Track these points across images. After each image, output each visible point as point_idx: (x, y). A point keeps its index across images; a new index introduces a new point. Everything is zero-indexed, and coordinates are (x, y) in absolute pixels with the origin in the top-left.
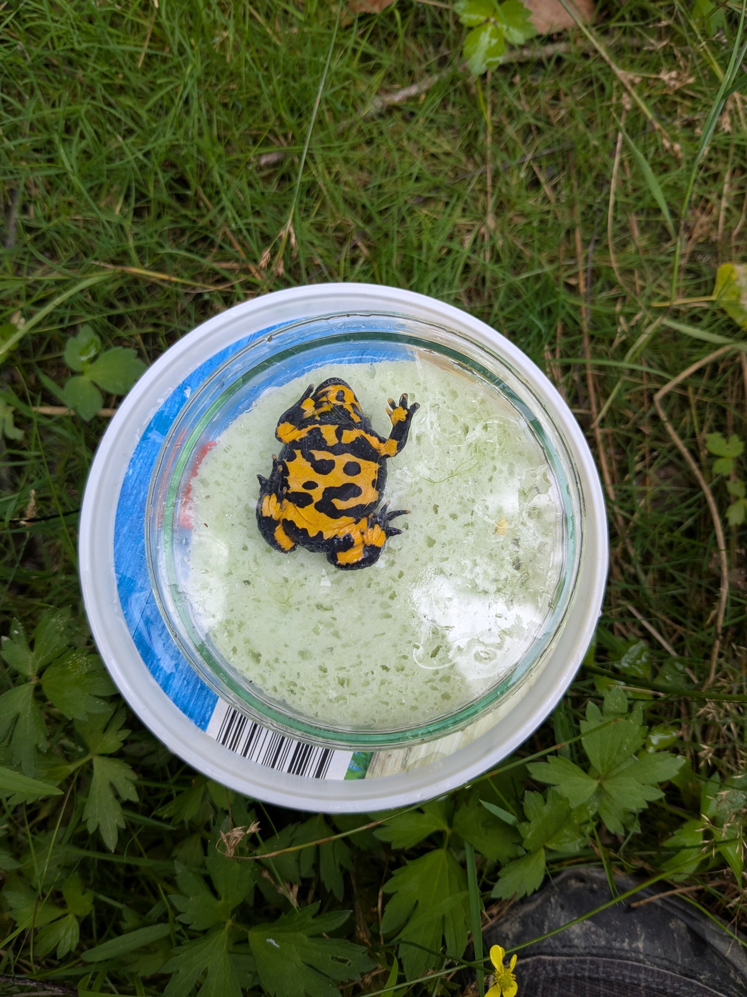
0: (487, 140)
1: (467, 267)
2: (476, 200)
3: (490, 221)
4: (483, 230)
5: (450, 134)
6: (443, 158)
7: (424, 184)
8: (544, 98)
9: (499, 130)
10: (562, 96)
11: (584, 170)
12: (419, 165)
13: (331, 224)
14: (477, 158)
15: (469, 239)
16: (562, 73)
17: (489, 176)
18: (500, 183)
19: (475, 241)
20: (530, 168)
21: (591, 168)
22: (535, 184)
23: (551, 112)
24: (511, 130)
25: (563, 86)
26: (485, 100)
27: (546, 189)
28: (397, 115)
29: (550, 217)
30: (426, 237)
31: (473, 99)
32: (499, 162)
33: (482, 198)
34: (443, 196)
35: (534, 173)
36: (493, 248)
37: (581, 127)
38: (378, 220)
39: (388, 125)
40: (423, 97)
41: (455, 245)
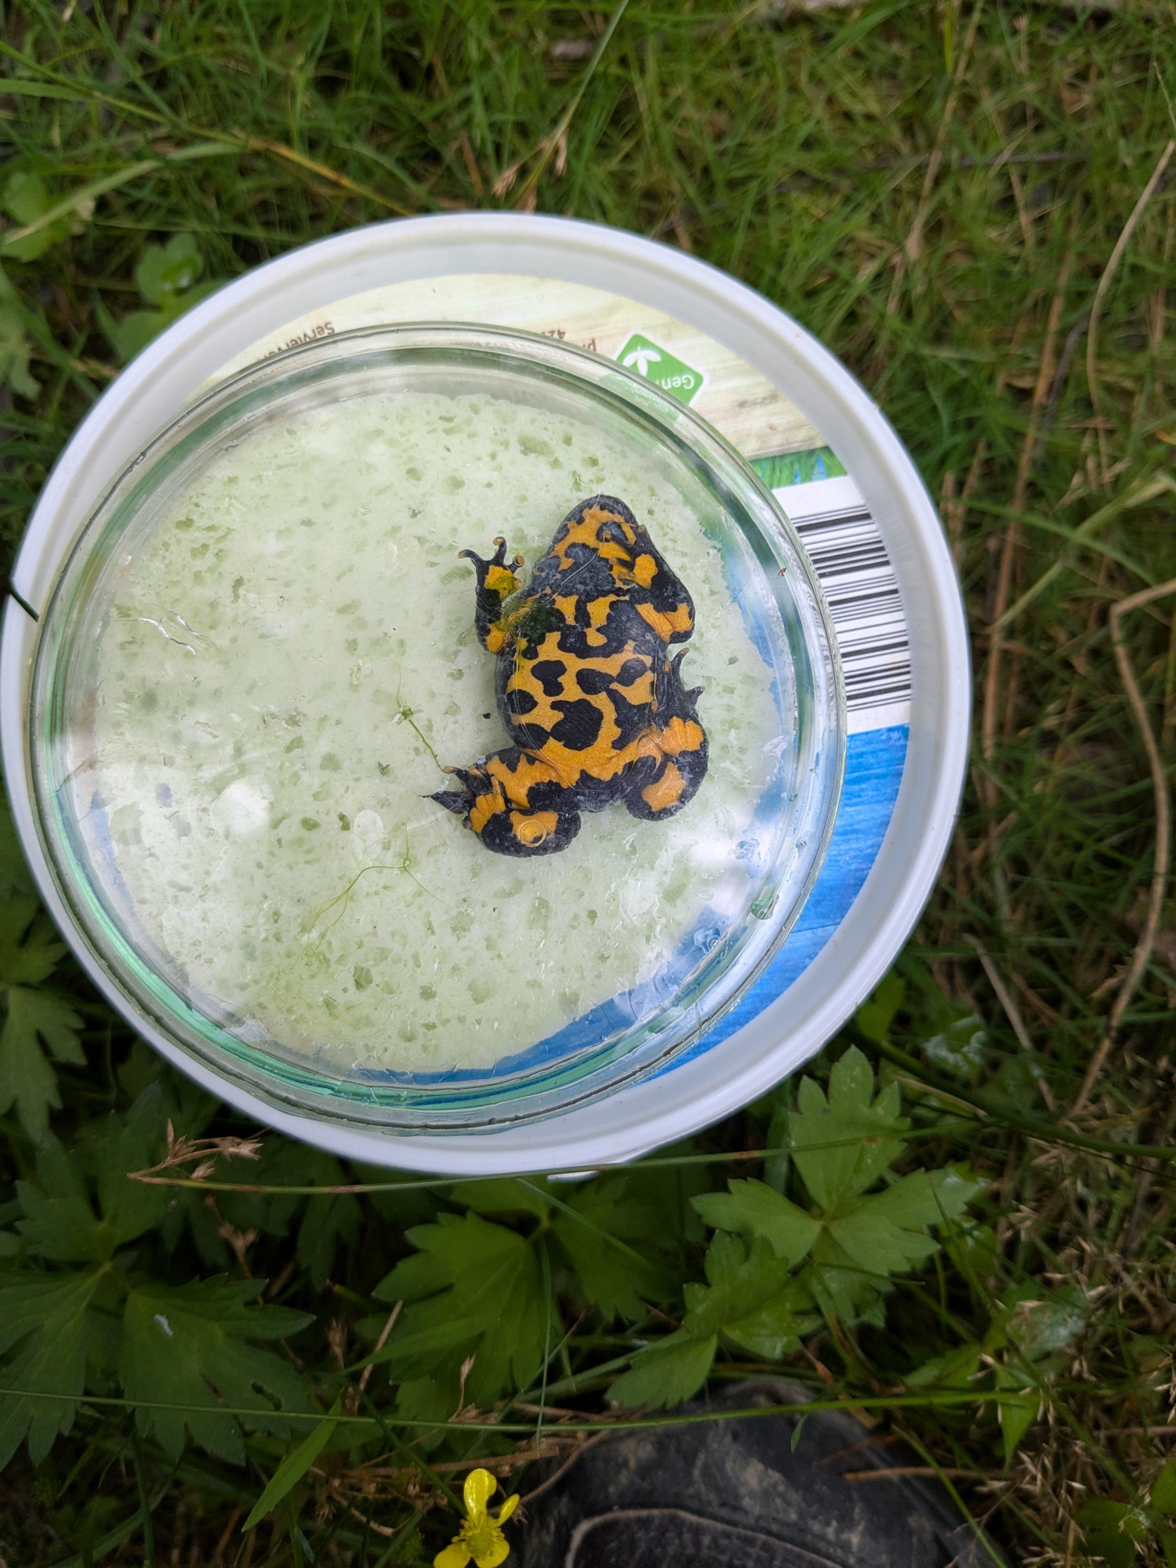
0: (945, 113)
1: (852, 317)
2: (896, 205)
3: (913, 245)
4: (897, 260)
5: (885, 85)
6: (862, 124)
7: (819, 155)
8: (1063, 73)
9: (969, 102)
10: (1093, 75)
12: (817, 118)
15: (869, 269)
17: (932, 171)
19: (878, 276)
20: (1004, 175)
22: (1007, 202)
23: (1066, 94)
24: (990, 104)
27: (1024, 219)
28: (804, 33)
35: (1010, 186)
36: (905, 296)
37: (1111, 132)
39: (781, 45)
40: (856, 14)
41: (844, 270)
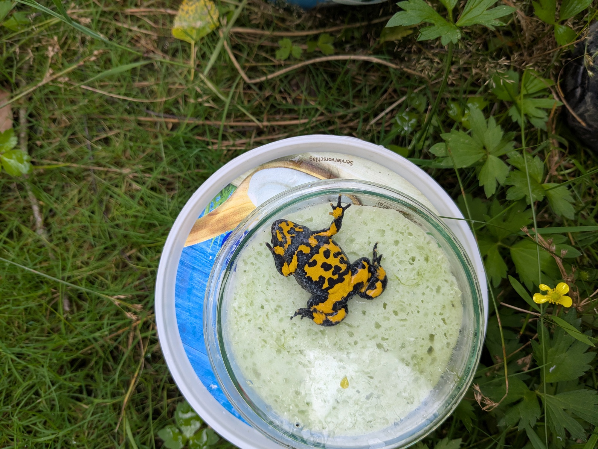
0: (75, 167)
1: (153, 189)
2: (111, 179)
3: (125, 171)
4: (131, 176)
5: (67, 189)
6: (82, 195)
7: (96, 209)
8: (53, 128)
9: (70, 159)
10: (54, 117)
11: (102, 110)
12: (85, 211)
13: (113, 271)
14: (85, 174)
15: (135, 186)
16: (39, 115)
17: (97, 168)
18: (103, 162)
19: (137, 182)
20: (97, 143)
21: (102, 106)
22: (106, 141)
23: (63, 125)
24: (71, 151)
25: (47, 115)
26: (49, 164)
27: (111, 134)
28: (50, 220)
29: (129, 134)
30: (130, 212)
31: (47, 172)
32: (89, 161)
33: (110, 175)
34: (105, 198)
35: (100, 140)
36: (143, 171)
37: (75, 108)
38: (115, 241)
39: (56, 228)
40: (41, 203)
41: (139, 195)
